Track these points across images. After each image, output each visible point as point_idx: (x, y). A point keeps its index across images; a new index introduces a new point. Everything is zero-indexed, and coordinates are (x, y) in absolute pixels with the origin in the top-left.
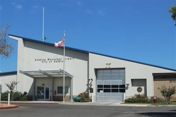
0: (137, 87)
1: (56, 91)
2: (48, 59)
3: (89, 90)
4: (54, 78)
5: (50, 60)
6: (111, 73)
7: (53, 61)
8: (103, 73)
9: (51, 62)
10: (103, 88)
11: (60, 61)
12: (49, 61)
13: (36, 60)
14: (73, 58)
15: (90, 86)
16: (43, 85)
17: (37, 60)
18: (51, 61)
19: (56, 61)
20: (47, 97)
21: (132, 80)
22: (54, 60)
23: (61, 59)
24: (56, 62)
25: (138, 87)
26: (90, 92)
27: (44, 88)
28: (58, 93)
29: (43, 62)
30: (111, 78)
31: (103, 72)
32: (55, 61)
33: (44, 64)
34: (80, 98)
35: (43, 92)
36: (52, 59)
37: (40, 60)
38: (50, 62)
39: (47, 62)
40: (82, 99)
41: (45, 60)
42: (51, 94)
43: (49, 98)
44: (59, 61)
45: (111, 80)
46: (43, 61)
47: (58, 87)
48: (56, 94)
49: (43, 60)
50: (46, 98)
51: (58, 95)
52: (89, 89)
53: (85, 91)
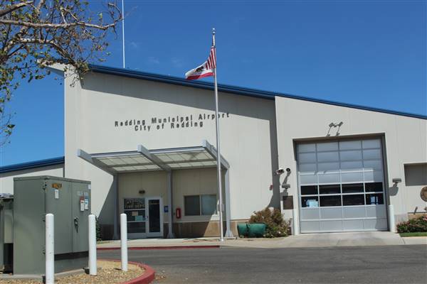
0: (420, 188)
1: (179, 210)
2: (154, 121)
3: (282, 202)
4: (173, 171)
5: (160, 122)
6: (339, 151)
7: (168, 125)
8: (317, 152)
9: (161, 127)
10: (319, 195)
11: (187, 124)
12: (156, 125)
13: (116, 123)
14: (225, 114)
15: (282, 190)
16: (142, 192)
17: (122, 124)
18: (160, 125)
19: (175, 123)
20: (155, 227)
21: (408, 168)
22: (171, 121)
23: (190, 119)
24: (175, 126)
25: (423, 187)
26: (284, 208)
27: (143, 201)
28: (187, 214)
29: (139, 128)
30: (340, 164)
31: (314, 150)
32: (172, 125)
33: (141, 133)
34: (261, 225)
35: (142, 213)
36: (165, 120)
37: (130, 124)
38: (158, 127)
39: (149, 128)
40: (266, 228)
41: (144, 124)
42: (166, 219)
43: (159, 231)
44: (185, 122)
45: (341, 172)
46: (139, 126)
47: (186, 198)
48: (180, 217)
49: (139, 122)
50: (151, 231)
51: (186, 220)
52: (282, 198)
53: (266, 206)
